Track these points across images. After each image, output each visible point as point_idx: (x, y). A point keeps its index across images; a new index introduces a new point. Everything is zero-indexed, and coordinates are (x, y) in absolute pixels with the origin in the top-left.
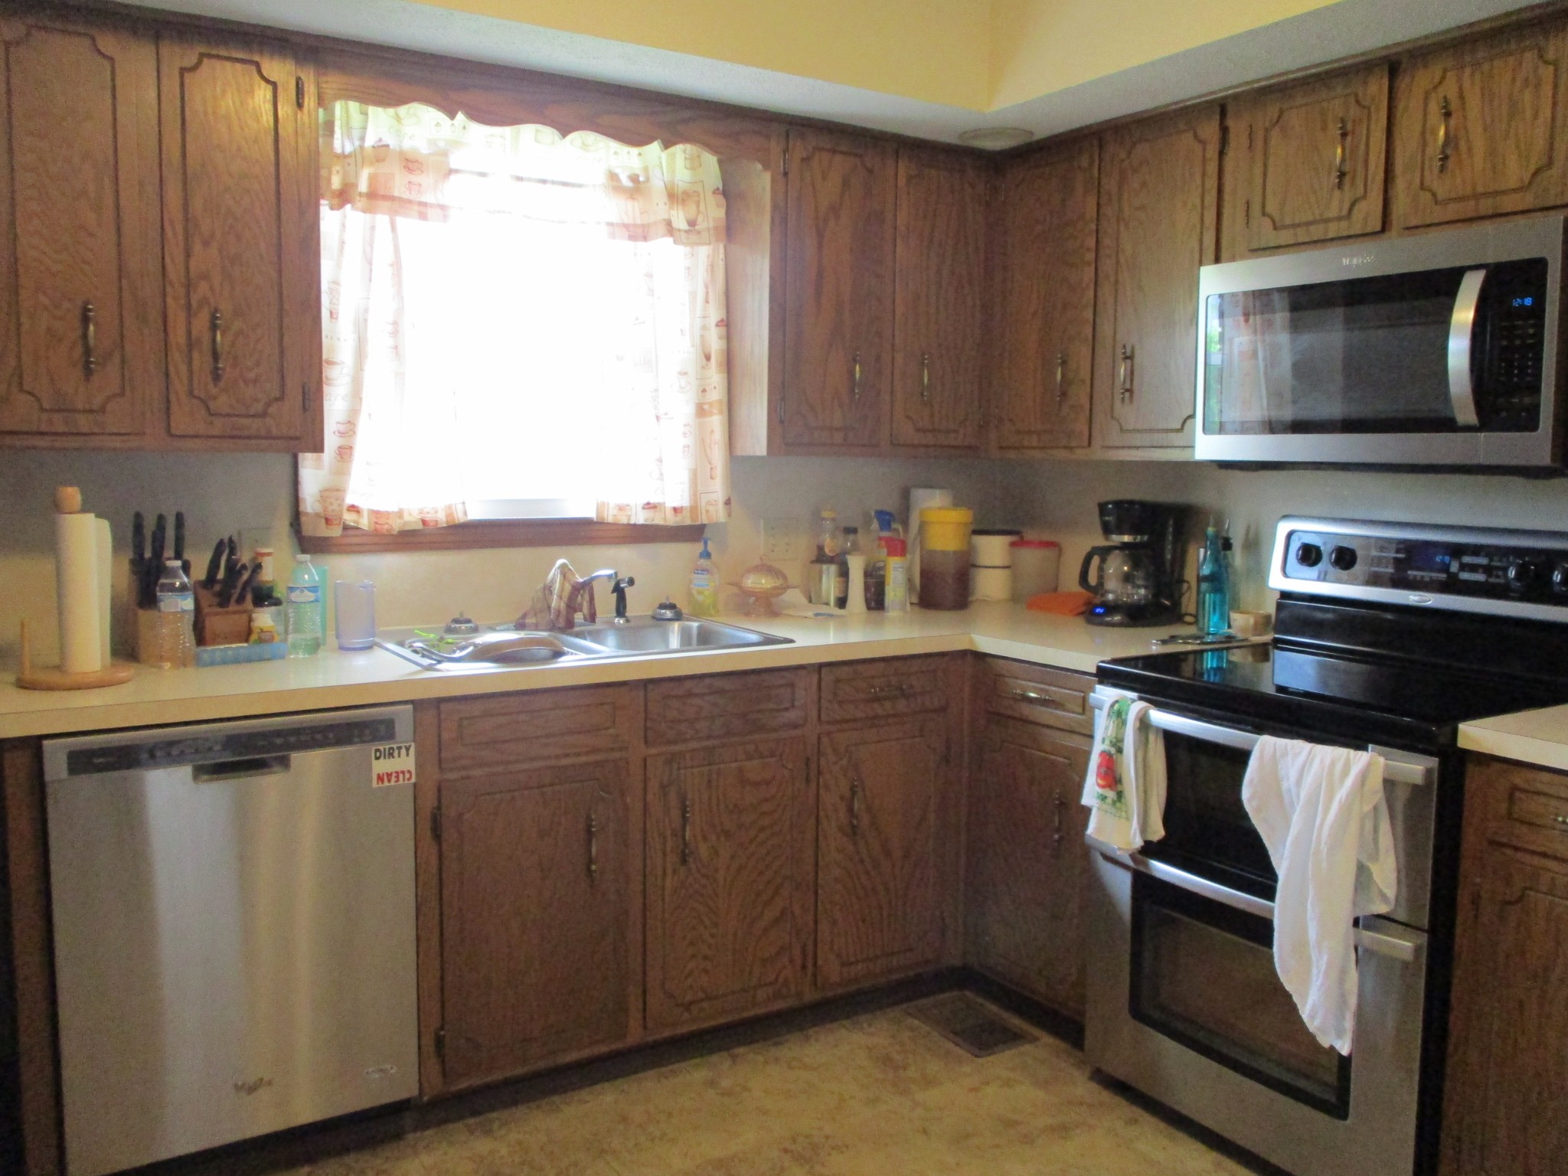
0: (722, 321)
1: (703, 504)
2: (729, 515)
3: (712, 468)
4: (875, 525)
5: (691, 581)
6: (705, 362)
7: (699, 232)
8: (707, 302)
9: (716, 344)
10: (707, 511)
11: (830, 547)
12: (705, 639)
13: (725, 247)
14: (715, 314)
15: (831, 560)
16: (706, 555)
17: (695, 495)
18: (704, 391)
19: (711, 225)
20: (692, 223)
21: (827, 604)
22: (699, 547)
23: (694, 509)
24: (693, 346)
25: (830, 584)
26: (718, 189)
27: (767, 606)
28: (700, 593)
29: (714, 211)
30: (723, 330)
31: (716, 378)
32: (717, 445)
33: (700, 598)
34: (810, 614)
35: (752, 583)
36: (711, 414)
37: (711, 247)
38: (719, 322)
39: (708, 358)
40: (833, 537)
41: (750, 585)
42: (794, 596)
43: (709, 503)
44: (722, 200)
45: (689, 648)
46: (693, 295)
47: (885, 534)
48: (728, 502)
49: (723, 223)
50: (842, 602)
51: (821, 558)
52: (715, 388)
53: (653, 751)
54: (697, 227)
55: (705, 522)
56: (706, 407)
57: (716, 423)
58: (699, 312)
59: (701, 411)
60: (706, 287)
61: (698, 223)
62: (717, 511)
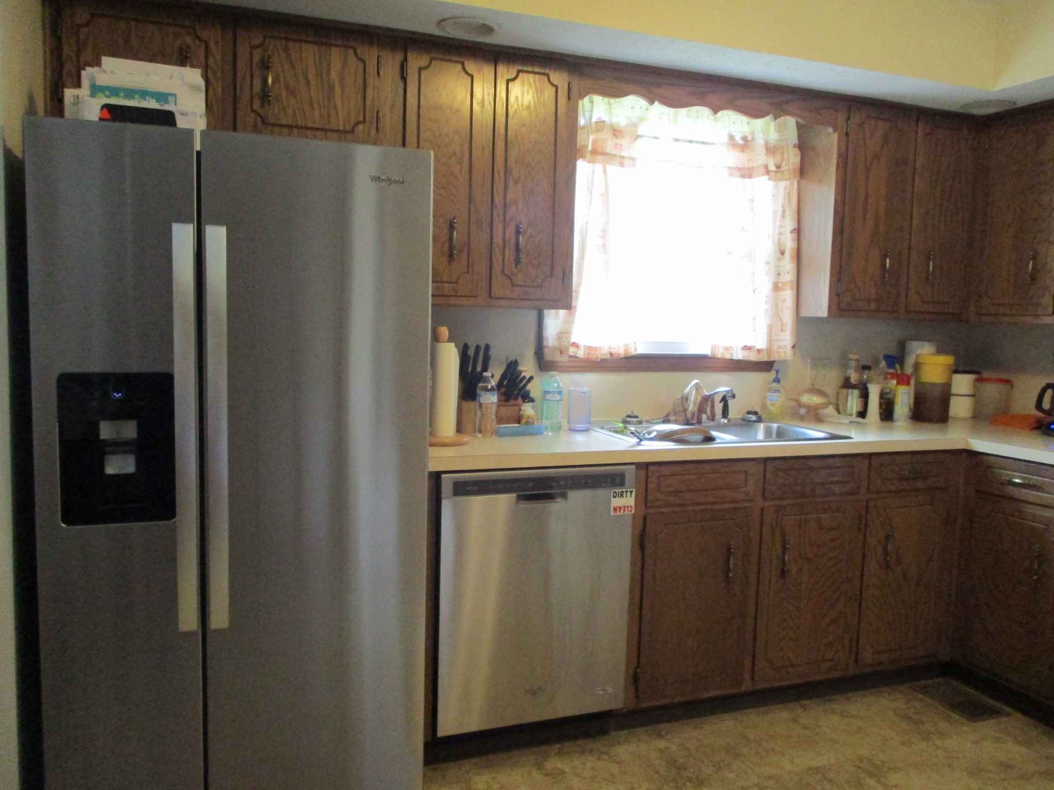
0: (795, 229)
1: (776, 347)
2: (794, 355)
3: (782, 325)
4: (883, 364)
5: (765, 398)
6: (780, 256)
7: (783, 172)
8: (783, 217)
9: (789, 244)
10: (778, 352)
11: (854, 377)
12: (781, 435)
13: (798, 181)
14: (790, 224)
15: (854, 387)
16: (777, 380)
17: (770, 342)
18: (779, 274)
19: (791, 167)
20: (778, 167)
21: (851, 415)
22: (772, 375)
23: (769, 350)
24: (774, 245)
25: (853, 402)
26: (796, 144)
27: (815, 416)
28: (773, 405)
29: (793, 158)
30: (795, 235)
31: (789, 266)
32: (788, 310)
33: (772, 408)
34: (847, 421)
35: (808, 400)
36: (784, 289)
37: (788, 182)
38: (793, 230)
39: (783, 253)
40: (856, 371)
41: (806, 401)
42: (831, 410)
43: (780, 347)
44: (797, 151)
45: (770, 440)
46: (775, 212)
47: (891, 371)
48: (793, 347)
49: (798, 166)
50: (862, 414)
51: (847, 384)
52: (788, 272)
53: (767, 504)
54: (781, 169)
55: (776, 359)
56: (780, 285)
57: (788, 295)
58: (778, 224)
59: (776, 287)
60: (783, 207)
61: (782, 166)
62: (785, 352)
